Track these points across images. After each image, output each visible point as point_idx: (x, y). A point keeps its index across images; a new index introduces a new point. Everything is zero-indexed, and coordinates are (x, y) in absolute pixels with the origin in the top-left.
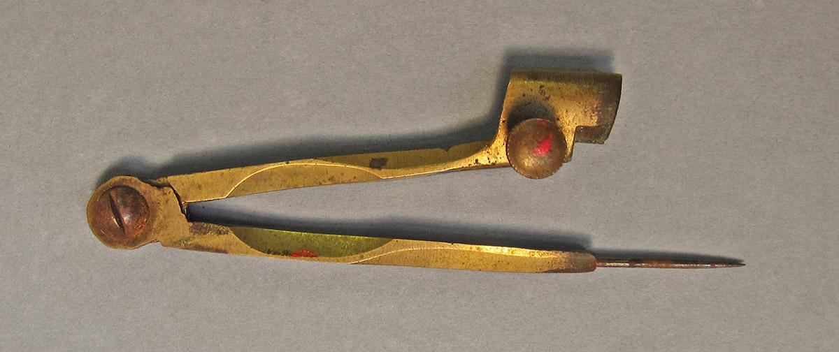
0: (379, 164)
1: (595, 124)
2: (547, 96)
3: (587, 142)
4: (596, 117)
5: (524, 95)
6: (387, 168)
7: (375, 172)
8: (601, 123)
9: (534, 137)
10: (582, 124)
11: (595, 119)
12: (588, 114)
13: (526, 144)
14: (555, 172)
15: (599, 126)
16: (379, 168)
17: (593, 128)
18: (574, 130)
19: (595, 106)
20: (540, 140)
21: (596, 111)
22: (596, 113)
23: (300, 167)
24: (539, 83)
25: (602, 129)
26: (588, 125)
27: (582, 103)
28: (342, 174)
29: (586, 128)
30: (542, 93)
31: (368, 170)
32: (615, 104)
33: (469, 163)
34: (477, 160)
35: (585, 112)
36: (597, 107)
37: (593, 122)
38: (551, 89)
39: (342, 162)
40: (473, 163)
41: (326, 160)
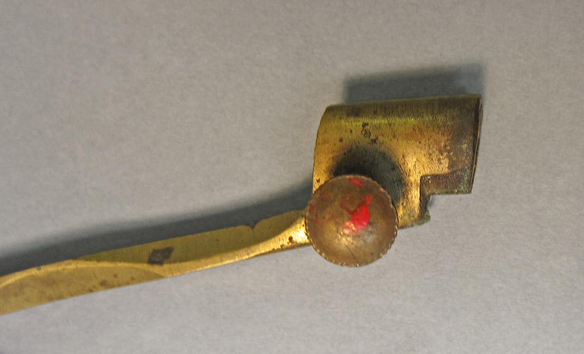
0: (160, 258)
1: (446, 171)
2: (373, 137)
3: (447, 193)
4: (447, 160)
5: (341, 140)
6: (170, 263)
7: (156, 269)
8: (455, 169)
9: (341, 205)
10: (428, 171)
11: (445, 163)
12: (434, 157)
13: (333, 217)
14: (384, 253)
15: (454, 172)
16: (160, 263)
17: (445, 176)
18: (419, 182)
19: (443, 144)
20: (352, 209)
21: (446, 151)
22: (445, 154)
23: (58, 272)
24: (363, 120)
25: (458, 177)
26: (437, 172)
27: (423, 142)
28: (116, 276)
29: (435, 177)
30: (367, 133)
31: (145, 267)
32: (471, 137)
33: (281, 243)
34: (291, 239)
35: (430, 154)
36: (445, 146)
37: (443, 167)
38: (378, 127)
39: (113, 259)
40: (286, 243)
41: (90, 260)
